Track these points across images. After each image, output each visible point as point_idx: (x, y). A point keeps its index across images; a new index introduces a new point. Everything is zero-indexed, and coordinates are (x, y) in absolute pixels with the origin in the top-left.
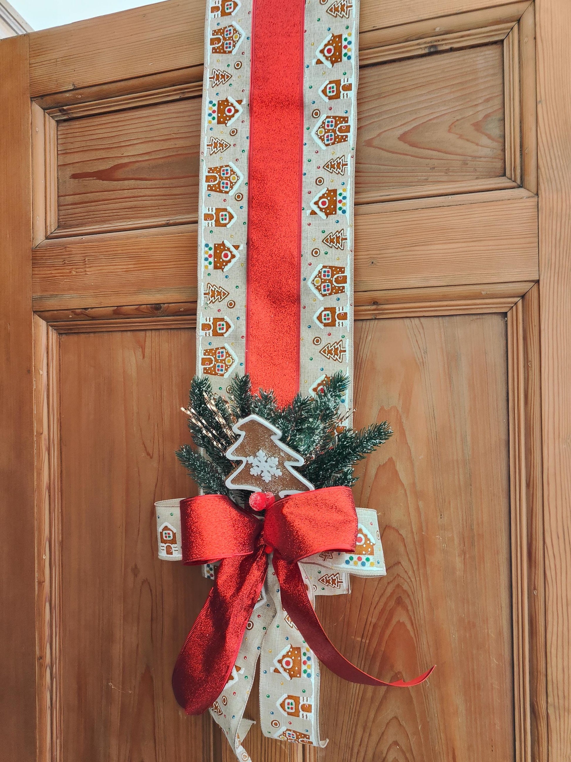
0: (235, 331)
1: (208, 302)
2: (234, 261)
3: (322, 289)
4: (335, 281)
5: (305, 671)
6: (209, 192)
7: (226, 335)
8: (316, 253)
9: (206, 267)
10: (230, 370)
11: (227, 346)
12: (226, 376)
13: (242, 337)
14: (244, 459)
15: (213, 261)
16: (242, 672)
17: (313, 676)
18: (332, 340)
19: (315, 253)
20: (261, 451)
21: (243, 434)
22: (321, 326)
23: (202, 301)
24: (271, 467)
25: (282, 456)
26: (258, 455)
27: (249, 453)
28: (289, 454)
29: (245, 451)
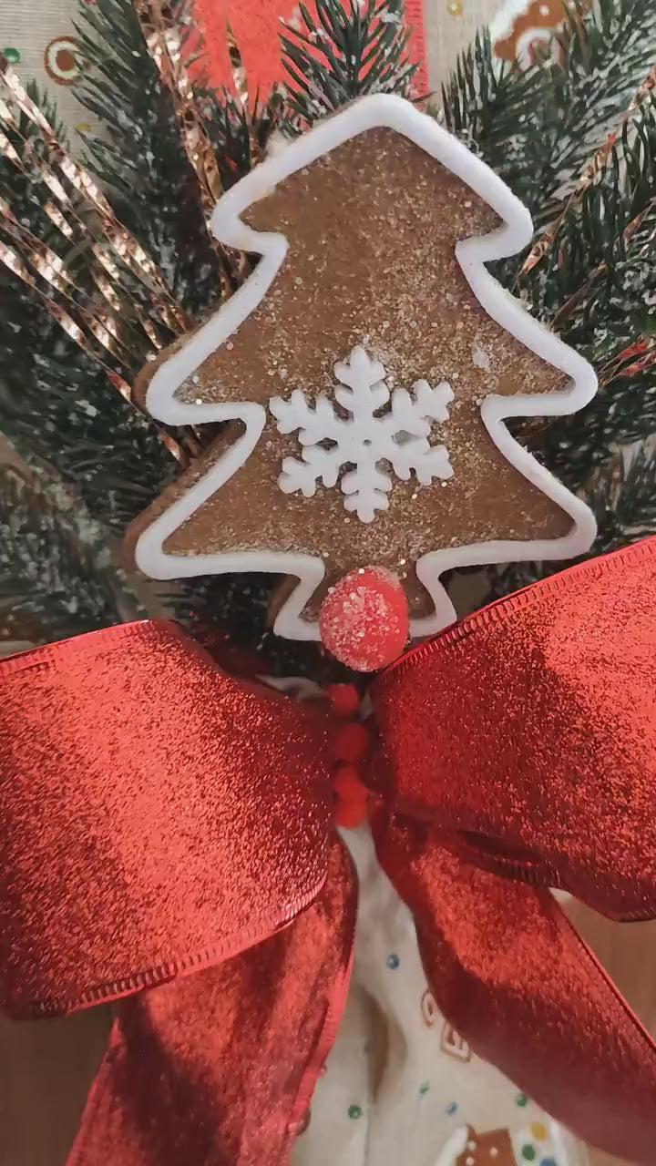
14: (253, 416)
20: (359, 355)
21: (274, 248)
24: (403, 438)
25: (478, 372)
26: (337, 382)
27: (283, 373)
28: (523, 350)
29: (259, 368)
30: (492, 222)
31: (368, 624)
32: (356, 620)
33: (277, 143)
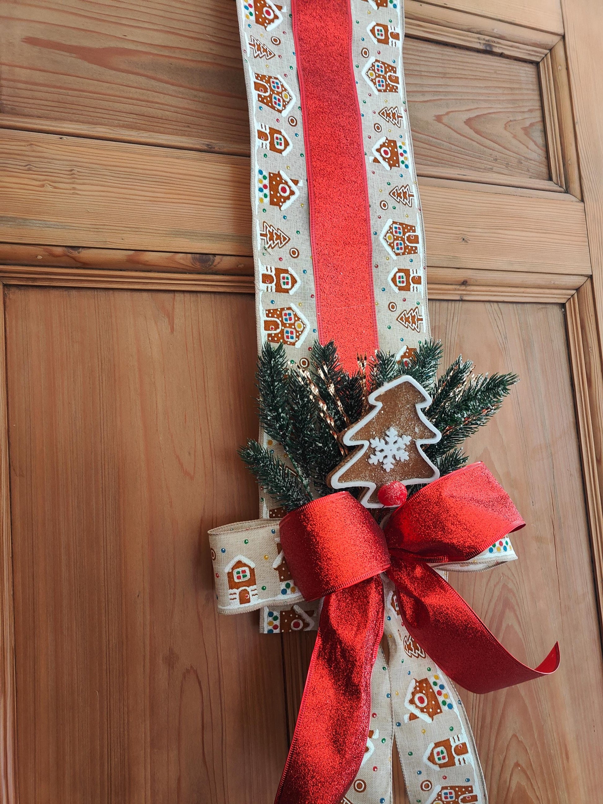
0: (302, 288)
1: (267, 246)
2: (293, 198)
3: (396, 247)
4: (407, 240)
5: (444, 703)
6: (261, 104)
7: (291, 292)
8: (385, 205)
9: (261, 200)
10: (303, 337)
11: (293, 306)
12: (298, 345)
13: (312, 296)
14: (366, 443)
15: (268, 194)
16: (376, 736)
17: (455, 705)
18: (408, 306)
19: (383, 205)
20: (392, 429)
21: (380, 405)
22: (396, 289)
23: (258, 243)
24: (399, 449)
25: (416, 433)
26: (386, 435)
27: (374, 433)
28: (426, 428)
29: (369, 432)
30: (423, 399)
31: (401, 491)
32: (398, 489)
33: (386, 384)
